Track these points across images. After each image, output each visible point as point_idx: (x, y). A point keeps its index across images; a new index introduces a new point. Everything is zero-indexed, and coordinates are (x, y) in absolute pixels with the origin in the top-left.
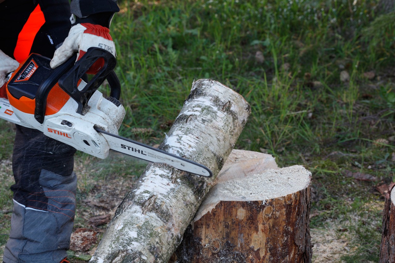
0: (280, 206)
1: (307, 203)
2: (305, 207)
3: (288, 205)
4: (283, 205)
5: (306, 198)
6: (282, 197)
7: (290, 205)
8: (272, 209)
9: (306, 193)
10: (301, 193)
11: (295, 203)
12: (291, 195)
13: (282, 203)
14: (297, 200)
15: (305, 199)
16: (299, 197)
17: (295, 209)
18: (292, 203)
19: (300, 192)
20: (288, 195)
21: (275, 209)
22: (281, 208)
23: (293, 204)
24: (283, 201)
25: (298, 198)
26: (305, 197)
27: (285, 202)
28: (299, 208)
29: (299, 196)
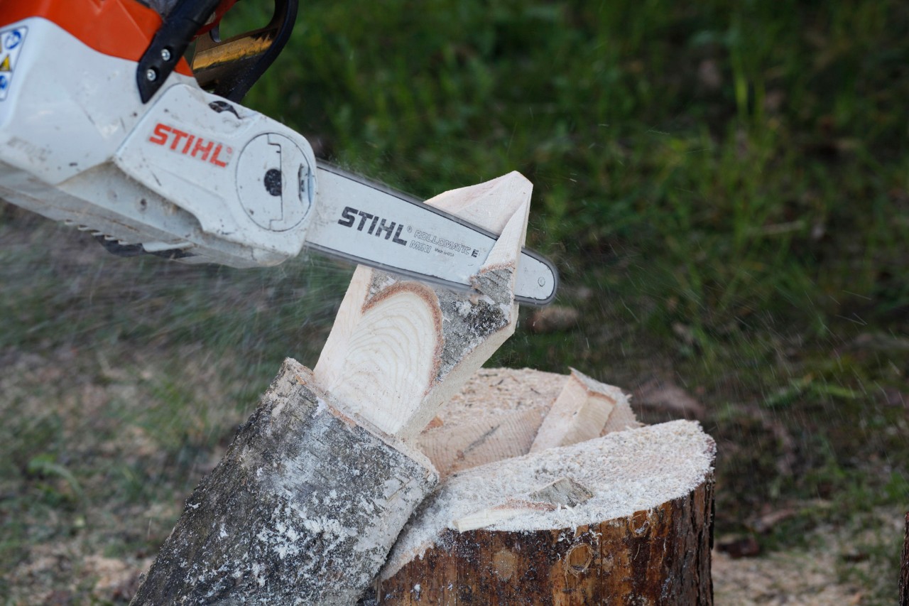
0: (613, 543)
1: (695, 531)
2: (689, 542)
3: (636, 539)
4: (623, 540)
5: (693, 519)
6: (619, 519)
7: (644, 540)
8: (591, 551)
9: (691, 504)
10: (674, 507)
11: (658, 535)
12: (644, 512)
13: (619, 536)
14: (663, 526)
15: (687, 521)
16: (672, 517)
17: (658, 547)
18: (649, 532)
19: (673, 502)
20: (636, 514)
21: (598, 550)
22: (615, 548)
23: (652, 535)
24: (623, 528)
25: (667, 521)
26: (688, 515)
27: (629, 532)
28: (670, 547)
29: (669, 513)
